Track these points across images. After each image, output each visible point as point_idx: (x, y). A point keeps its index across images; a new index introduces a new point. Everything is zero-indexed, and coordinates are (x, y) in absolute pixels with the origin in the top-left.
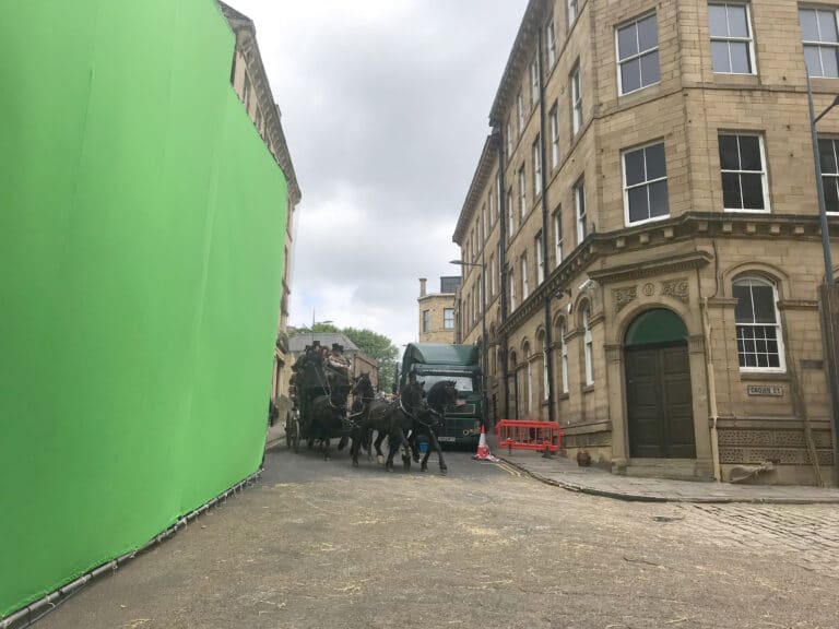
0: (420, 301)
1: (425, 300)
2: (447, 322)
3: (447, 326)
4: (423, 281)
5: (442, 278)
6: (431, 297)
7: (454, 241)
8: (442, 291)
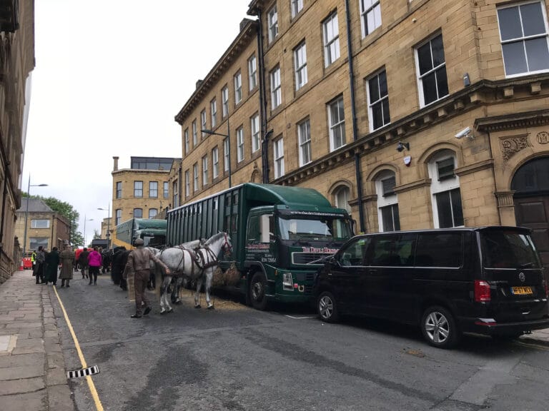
0: (113, 174)
1: (116, 173)
2: (136, 191)
3: (136, 194)
4: (116, 159)
5: (132, 157)
6: (123, 172)
7: (176, 120)
8: (132, 167)
